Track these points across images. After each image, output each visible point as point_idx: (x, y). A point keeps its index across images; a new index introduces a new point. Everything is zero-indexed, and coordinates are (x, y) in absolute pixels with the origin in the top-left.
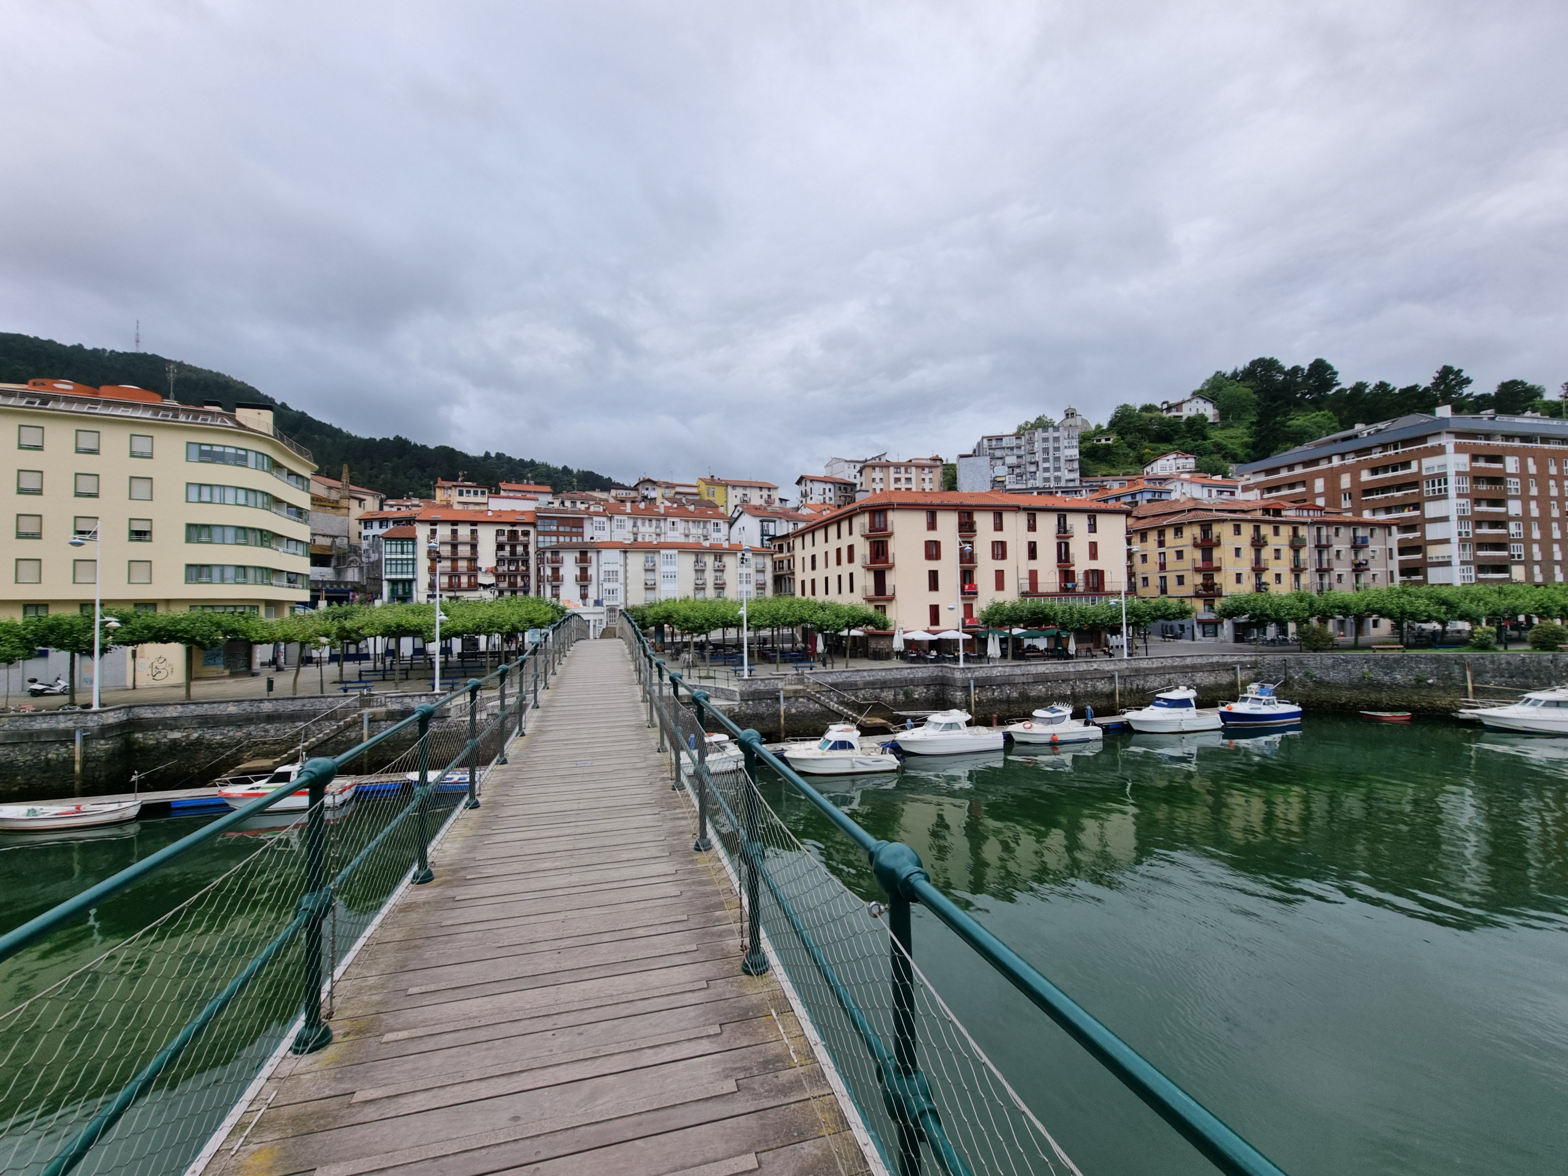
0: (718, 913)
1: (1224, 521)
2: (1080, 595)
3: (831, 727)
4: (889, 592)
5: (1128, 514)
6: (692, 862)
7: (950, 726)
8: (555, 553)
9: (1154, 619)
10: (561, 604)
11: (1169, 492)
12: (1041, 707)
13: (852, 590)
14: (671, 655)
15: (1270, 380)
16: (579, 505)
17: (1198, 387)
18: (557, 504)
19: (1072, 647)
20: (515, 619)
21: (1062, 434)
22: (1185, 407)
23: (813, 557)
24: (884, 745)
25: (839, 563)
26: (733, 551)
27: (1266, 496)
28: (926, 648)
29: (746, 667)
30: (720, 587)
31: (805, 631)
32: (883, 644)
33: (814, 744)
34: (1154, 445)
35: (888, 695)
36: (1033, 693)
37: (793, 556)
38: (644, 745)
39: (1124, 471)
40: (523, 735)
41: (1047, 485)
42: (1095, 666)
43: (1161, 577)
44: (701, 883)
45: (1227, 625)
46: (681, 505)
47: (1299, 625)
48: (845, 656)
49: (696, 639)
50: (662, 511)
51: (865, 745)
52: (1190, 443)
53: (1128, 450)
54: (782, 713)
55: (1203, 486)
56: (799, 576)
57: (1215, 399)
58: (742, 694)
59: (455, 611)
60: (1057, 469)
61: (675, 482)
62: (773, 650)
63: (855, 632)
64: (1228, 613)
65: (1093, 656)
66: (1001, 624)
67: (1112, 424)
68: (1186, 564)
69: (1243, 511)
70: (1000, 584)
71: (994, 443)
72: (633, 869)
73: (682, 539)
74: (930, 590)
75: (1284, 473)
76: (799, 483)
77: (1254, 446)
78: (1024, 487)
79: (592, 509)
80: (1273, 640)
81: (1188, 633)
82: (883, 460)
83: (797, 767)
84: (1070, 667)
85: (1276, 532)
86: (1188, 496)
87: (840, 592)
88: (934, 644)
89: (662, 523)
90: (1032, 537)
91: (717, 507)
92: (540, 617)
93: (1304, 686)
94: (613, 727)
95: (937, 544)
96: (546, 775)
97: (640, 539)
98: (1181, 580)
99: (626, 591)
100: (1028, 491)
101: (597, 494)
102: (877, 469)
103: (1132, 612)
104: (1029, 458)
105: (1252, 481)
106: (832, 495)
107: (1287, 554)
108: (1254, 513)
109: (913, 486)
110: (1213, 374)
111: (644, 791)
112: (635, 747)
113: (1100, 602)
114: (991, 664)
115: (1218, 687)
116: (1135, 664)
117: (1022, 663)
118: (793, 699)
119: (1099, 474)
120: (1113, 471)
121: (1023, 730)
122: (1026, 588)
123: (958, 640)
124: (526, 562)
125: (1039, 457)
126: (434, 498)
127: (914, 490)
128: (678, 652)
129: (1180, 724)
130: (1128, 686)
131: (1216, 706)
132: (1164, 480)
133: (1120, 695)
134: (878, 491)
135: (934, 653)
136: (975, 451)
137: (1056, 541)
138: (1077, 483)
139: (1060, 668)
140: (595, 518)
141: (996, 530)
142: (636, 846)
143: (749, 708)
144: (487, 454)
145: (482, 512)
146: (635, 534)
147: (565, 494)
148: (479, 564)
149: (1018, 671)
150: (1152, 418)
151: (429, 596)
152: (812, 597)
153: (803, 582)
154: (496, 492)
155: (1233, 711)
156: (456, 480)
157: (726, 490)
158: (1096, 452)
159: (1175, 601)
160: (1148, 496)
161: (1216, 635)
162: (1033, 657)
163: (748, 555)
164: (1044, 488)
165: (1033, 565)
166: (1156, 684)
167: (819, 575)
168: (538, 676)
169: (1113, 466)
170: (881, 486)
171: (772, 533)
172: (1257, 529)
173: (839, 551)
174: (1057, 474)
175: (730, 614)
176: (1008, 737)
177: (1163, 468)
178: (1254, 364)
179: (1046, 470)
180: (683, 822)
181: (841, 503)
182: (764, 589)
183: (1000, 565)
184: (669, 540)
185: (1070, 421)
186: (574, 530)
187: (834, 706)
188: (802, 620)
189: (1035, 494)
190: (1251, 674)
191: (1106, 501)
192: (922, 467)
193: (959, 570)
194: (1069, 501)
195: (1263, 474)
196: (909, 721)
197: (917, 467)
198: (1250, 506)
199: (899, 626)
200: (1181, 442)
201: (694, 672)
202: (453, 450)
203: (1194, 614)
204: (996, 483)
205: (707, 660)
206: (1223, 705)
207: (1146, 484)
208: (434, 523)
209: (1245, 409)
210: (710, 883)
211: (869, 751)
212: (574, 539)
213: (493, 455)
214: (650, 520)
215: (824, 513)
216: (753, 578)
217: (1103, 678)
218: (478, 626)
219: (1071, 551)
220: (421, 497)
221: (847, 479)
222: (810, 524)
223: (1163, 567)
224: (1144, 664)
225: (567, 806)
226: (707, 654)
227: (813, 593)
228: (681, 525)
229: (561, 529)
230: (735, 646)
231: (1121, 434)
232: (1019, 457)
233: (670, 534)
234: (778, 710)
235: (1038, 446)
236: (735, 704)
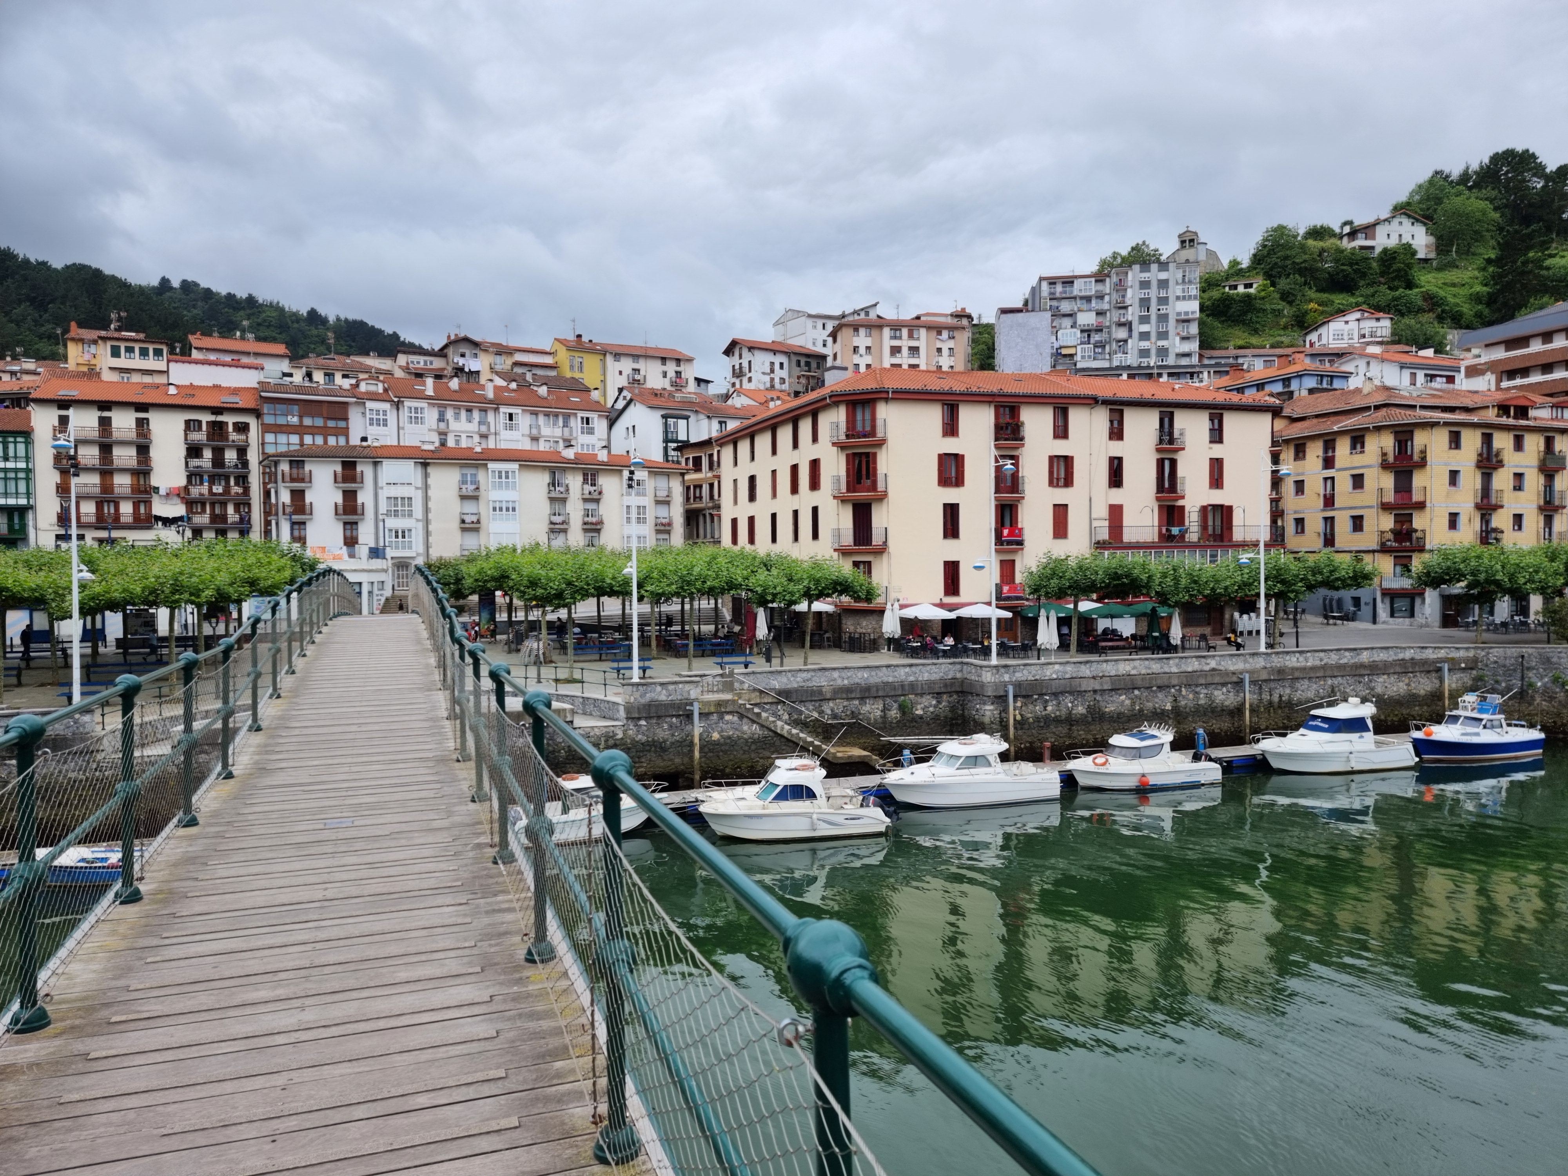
0: (559, 1064)
1: (1433, 425)
2: (1193, 546)
3: (778, 762)
4: (877, 539)
5: (1276, 412)
6: (519, 981)
7: (974, 761)
8: (297, 463)
9: (1311, 587)
10: (309, 553)
11: (1346, 376)
12: (1123, 730)
13: (815, 536)
14: (508, 643)
15: (1521, 187)
16: (338, 379)
17: (1403, 198)
18: (298, 377)
19: (1176, 633)
20: (222, 579)
21: (1173, 274)
22: (1381, 231)
23: (752, 479)
24: (865, 792)
25: (795, 489)
26: (615, 466)
27: (1505, 384)
28: (937, 631)
29: (636, 663)
30: (593, 528)
31: (737, 603)
32: (865, 626)
33: (750, 791)
34: (1325, 296)
35: (872, 710)
36: (1110, 708)
37: (718, 477)
38: (448, 790)
39: (1272, 340)
40: (230, 776)
41: (1145, 362)
42: (1213, 664)
43: (1326, 519)
44: (534, 1016)
45: (1432, 599)
46: (524, 386)
47: (1547, 600)
48: (803, 646)
49: (551, 617)
50: (490, 395)
51: (835, 792)
52: (1385, 294)
53: (1282, 305)
54: (696, 740)
55: (1403, 366)
56: (727, 512)
57: (1429, 218)
58: (629, 709)
59: (110, 563)
60: (1163, 335)
61: (513, 343)
62: (683, 635)
63: (819, 606)
64: (1432, 579)
65: (1209, 648)
66: (1061, 594)
67: (1257, 259)
68: (1368, 497)
69: (1467, 410)
70: (1060, 529)
71: (1059, 288)
72: (415, 996)
73: (526, 445)
74: (946, 536)
75: (1536, 347)
76: (728, 352)
77: (1491, 300)
78: (1106, 365)
79: (363, 387)
80: (1504, 624)
81: (1366, 610)
82: (872, 315)
83: (720, 829)
84: (1172, 665)
85: (1519, 445)
86: (1377, 382)
87: (796, 539)
88: (950, 627)
89: (491, 416)
90: (1116, 449)
91: (587, 390)
92: (266, 576)
93: (1552, 698)
94: (394, 762)
95: (958, 459)
96: (269, 842)
97: (451, 443)
98: (1358, 523)
99: (427, 533)
100: (1113, 372)
101: (373, 362)
102: (862, 331)
103: (1276, 576)
104: (1115, 316)
105: (1483, 360)
106: (784, 374)
107: (1534, 481)
108: (1483, 413)
109: (922, 361)
110: (1429, 174)
111: (443, 866)
112: (431, 794)
113: (1226, 559)
114: (1043, 660)
115: (1412, 699)
116: (1277, 662)
117: (1094, 657)
118: (715, 717)
119: (1231, 345)
120: (1254, 340)
121: (1093, 768)
122: (1104, 535)
123: (989, 620)
124: (243, 479)
125: (1133, 314)
126: (65, 358)
127: (923, 367)
128: (520, 639)
129: (1348, 760)
130: (1266, 697)
131: (1407, 730)
132: (1339, 355)
133: (1252, 711)
134: (863, 369)
135: (950, 641)
136: (1026, 303)
137: (1156, 456)
138: (1195, 360)
139: (1156, 667)
140: (370, 405)
141: (1056, 436)
142: (423, 957)
143: (640, 732)
144: (165, 282)
145: (157, 386)
146: (443, 434)
147: (312, 360)
148: (155, 480)
149: (1086, 671)
150: (1323, 250)
151: (58, 537)
152: (749, 547)
153: (734, 522)
154: (184, 353)
155: (1434, 737)
156: (106, 327)
157: (603, 361)
158: (1229, 307)
159: (1347, 558)
160: (1311, 383)
161: (1412, 615)
162: (1112, 648)
163: (641, 475)
164: (1140, 367)
165: (1116, 496)
166: (1310, 694)
167: (762, 510)
168: (258, 675)
169: (1256, 332)
170: (868, 359)
171: (682, 437)
172: (1487, 439)
173: (795, 469)
174: (1161, 343)
175: (610, 573)
176: (1069, 781)
177: (1339, 336)
178: (1496, 159)
179: (1144, 336)
180: (509, 917)
181: (800, 388)
182: (668, 532)
183: (1061, 495)
184: (503, 446)
185: (1188, 254)
186: (331, 424)
187: (784, 728)
188: (732, 585)
189: (1125, 376)
190: (1467, 679)
191: (1240, 390)
192: (937, 329)
193: (993, 503)
194: (1180, 390)
195: (1502, 348)
196: (906, 752)
197: (929, 328)
198: (1478, 401)
199: (893, 595)
200: (1371, 290)
201: (547, 672)
202: (97, 273)
203: (1376, 580)
204: (1062, 358)
205: (570, 651)
206: (1418, 728)
207: (1307, 363)
208: (64, 404)
209: (1478, 237)
210: (549, 1014)
211: (840, 801)
212: (332, 441)
213: (176, 283)
214: (469, 410)
215: (772, 405)
216: (652, 513)
217: (1224, 684)
218: (153, 591)
219: (1180, 472)
220: (39, 357)
221: (810, 346)
222: (747, 423)
223: (1329, 501)
224: (1293, 661)
225: (304, 894)
226: (570, 641)
227: (752, 541)
228: (524, 420)
229: (308, 421)
230: (618, 629)
231: (1271, 277)
232: (1099, 313)
233: (505, 434)
234: (690, 735)
235: (1132, 296)
236: (617, 725)
